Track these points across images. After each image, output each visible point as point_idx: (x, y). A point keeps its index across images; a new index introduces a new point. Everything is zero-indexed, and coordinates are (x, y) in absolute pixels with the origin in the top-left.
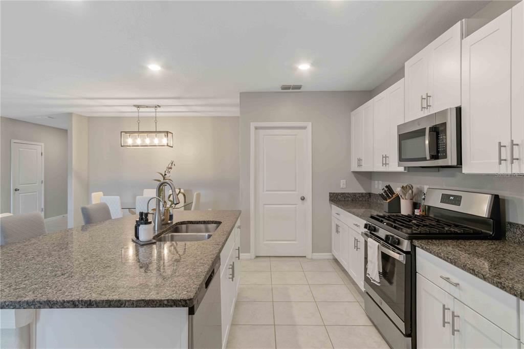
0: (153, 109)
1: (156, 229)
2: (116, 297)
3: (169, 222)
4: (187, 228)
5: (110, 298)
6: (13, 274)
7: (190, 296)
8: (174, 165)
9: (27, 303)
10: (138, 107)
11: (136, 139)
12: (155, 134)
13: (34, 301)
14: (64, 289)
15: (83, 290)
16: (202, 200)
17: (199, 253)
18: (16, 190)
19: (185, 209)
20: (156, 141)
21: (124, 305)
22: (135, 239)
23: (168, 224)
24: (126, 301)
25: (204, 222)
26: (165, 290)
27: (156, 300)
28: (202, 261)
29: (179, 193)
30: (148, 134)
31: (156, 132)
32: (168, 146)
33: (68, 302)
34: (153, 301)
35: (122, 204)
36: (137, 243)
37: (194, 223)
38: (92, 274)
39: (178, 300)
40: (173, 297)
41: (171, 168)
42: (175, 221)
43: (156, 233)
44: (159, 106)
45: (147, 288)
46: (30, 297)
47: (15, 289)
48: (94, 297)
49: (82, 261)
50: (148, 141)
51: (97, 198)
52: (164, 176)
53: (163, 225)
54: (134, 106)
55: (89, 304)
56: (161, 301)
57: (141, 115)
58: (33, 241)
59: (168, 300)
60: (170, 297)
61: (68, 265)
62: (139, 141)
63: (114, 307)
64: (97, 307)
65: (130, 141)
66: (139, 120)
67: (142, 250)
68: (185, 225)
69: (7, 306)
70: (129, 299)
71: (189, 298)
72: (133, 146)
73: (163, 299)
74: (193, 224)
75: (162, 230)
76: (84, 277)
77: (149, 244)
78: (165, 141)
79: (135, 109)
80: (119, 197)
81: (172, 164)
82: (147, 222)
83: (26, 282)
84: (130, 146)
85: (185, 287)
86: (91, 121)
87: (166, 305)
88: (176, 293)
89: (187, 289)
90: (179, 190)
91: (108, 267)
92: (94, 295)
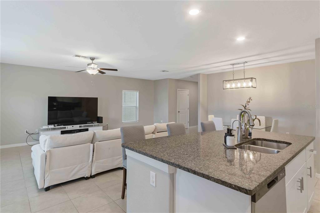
0: (242, 65)
1: (239, 140)
2: (207, 173)
3: (249, 137)
4: (262, 143)
5: (204, 173)
6: (170, 149)
7: (250, 188)
8: (252, 100)
9: (172, 163)
10: (233, 65)
11: (232, 84)
12: (244, 80)
13: (174, 163)
14: (186, 162)
15: (193, 164)
16: (280, 125)
17: (265, 162)
18: (179, 112)
19: (266, 131)
20: (245, 85)
21: (210, 179)
22: (224, 144)
23: (248, 138)
24: (211, 177)
25: (276, 141)
26: (235, 179)
27: (228, 183)
28: (266, 168)
29: (255, 119)
30: (239, 81)
31: (245, 79)
32: (252, 87)
33: (186, 168)
34: (226, 183)
35: (223, 123)
36: (225, 146)
37: (268, 141)
38: (199, 158)
39: (242, 188)
40: (239, 185)
41: (249, 102)
42: (253, 137)
43: (239, 143)
44: (246, 62)
45: (224, 174)
46: (173, 161)
47: (169, 156)
48: (197, 169)
49: (196, 150)
50: (239, 85)
51: (211, 118)
52: (245, 107)
53: (244, 138)
54: (231, 64)
55: (195, 172)
56: (230, 184)
57: (235, 69)
58: (180, 136)
59: (235, 185)
60: (236, 184)
61: (190, 151)
62: (234, 86)
63: (205, 178)
64: (198, 175)
65: (228, 86)
66: (233, 73)
67: (228, 151)
68: (260, 141)
69: (166, 162)
70: (213, 176)
71: (249, 189)
72: (230, 89)
73: (232, 183)
74: (266, 141)
75: (243, 142)
76: (195, 158)
77: (233, 148)
78: (250, 84)
79: (232, 66)
80: (221, 118)
81: (250, 99)
82: (231, 135)
83: (173, 154)
84: (228, 89)
85: (248, 181)
86: (209, 77)
87: (234, 188)
88: (241, 183)
89: (250, 183)
90: (255, 117)
91: (207, 156)
92: (197, 168)
